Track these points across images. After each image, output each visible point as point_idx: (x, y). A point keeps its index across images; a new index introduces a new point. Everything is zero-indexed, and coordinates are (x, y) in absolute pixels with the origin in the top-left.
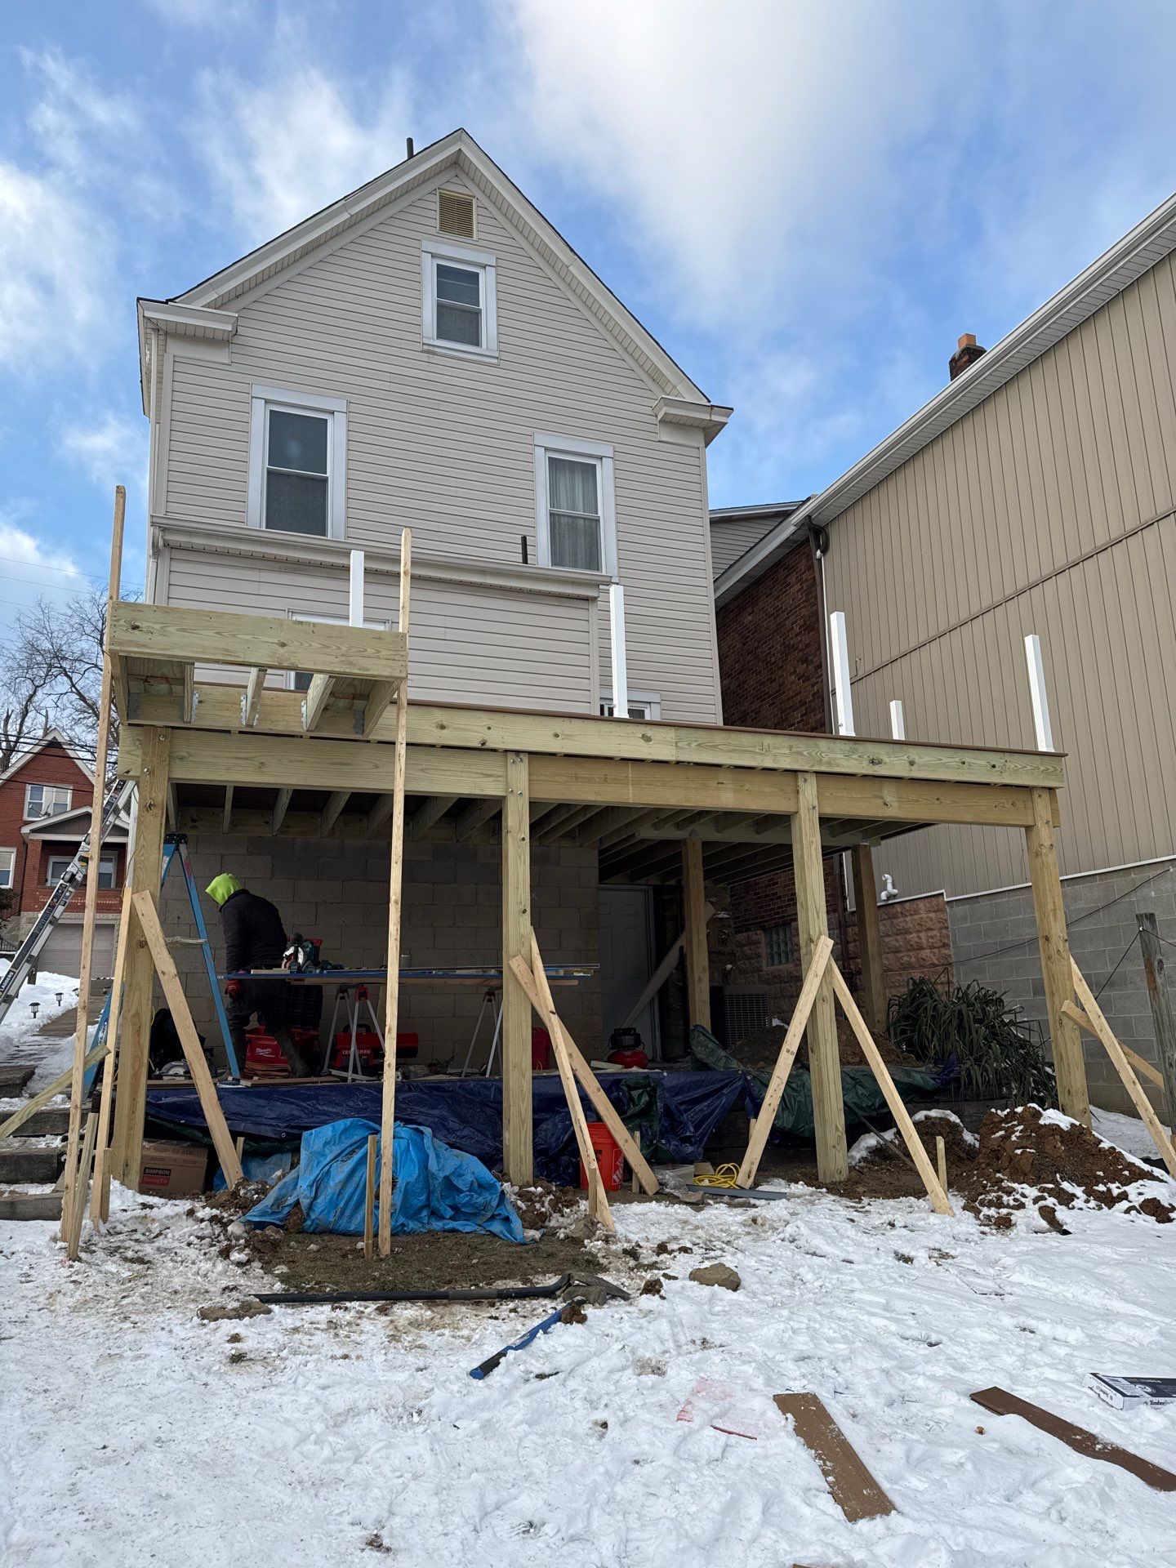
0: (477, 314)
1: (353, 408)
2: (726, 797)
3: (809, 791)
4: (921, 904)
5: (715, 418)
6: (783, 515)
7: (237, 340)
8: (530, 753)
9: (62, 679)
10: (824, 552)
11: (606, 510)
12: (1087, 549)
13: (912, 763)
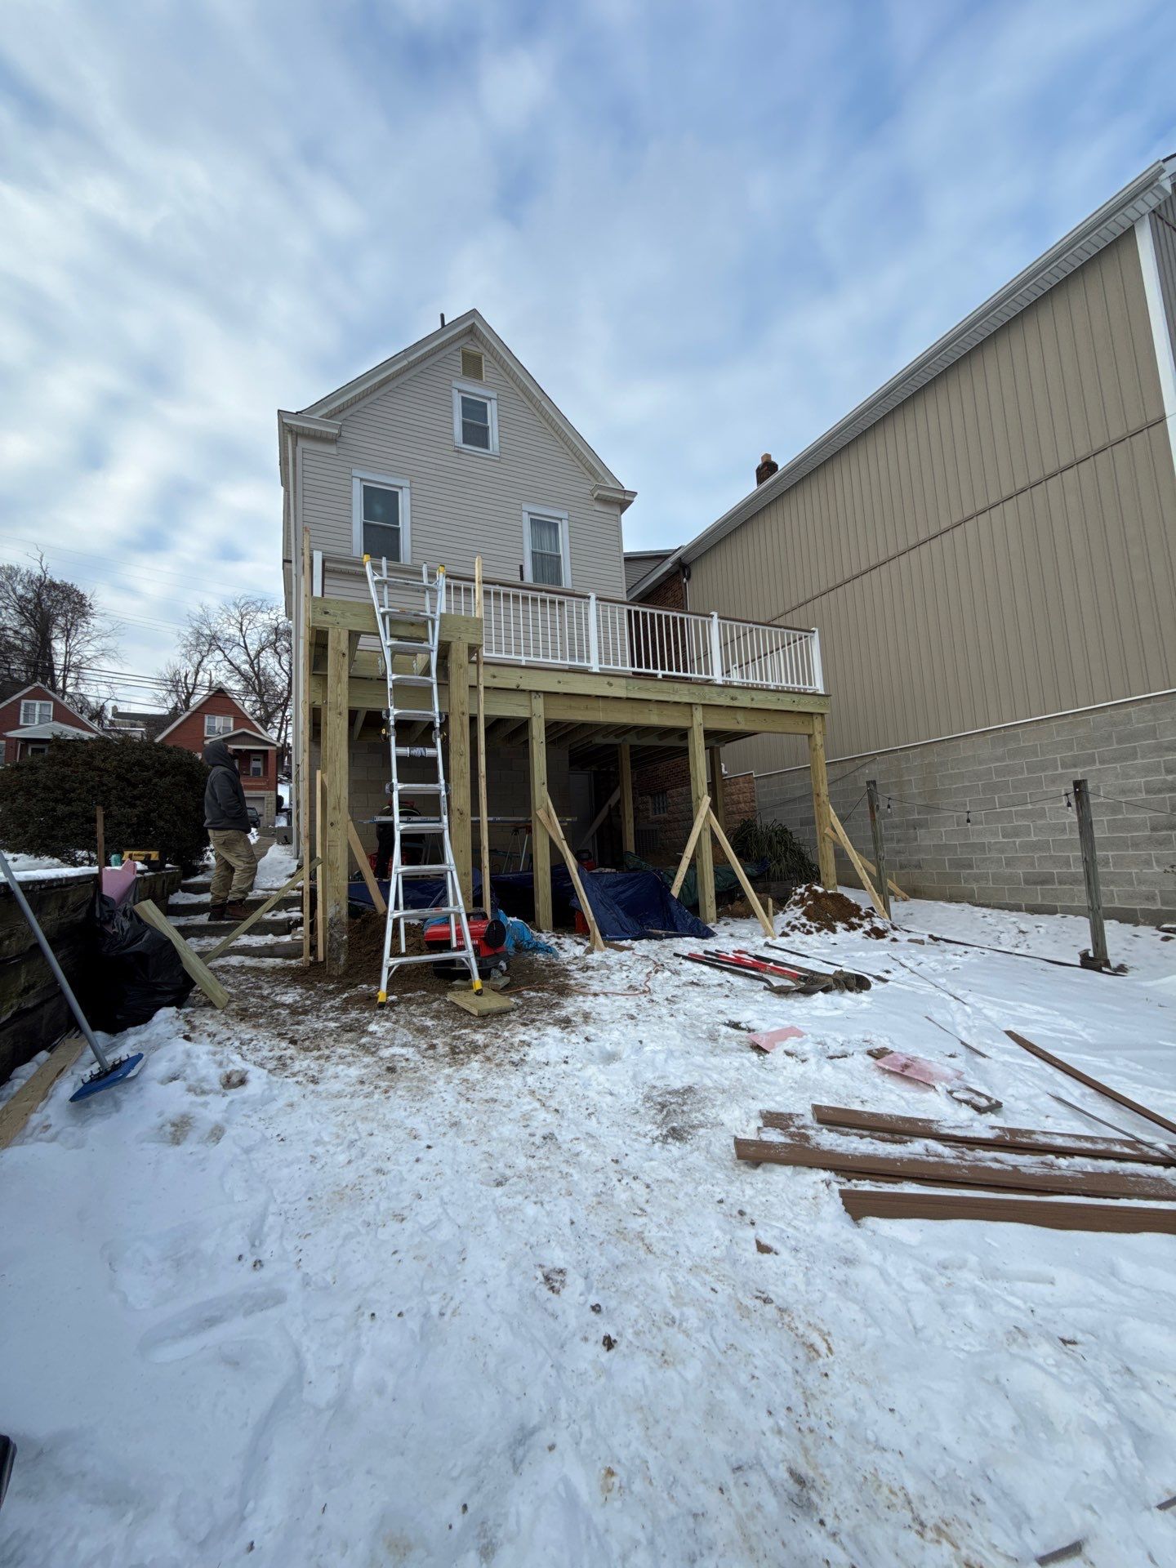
0: (486, 429)
1: (414, 485)
2: (654, 718)
3: (698, 714)
4: (741, 779)
5: (627, 498)
6: (660, 557)
7: (340, 439)
8: (545, 692)
9: (221, 652)
10: (688, 579)
11: (564, 551)
12: (839, 581)
13: (752, 700)
